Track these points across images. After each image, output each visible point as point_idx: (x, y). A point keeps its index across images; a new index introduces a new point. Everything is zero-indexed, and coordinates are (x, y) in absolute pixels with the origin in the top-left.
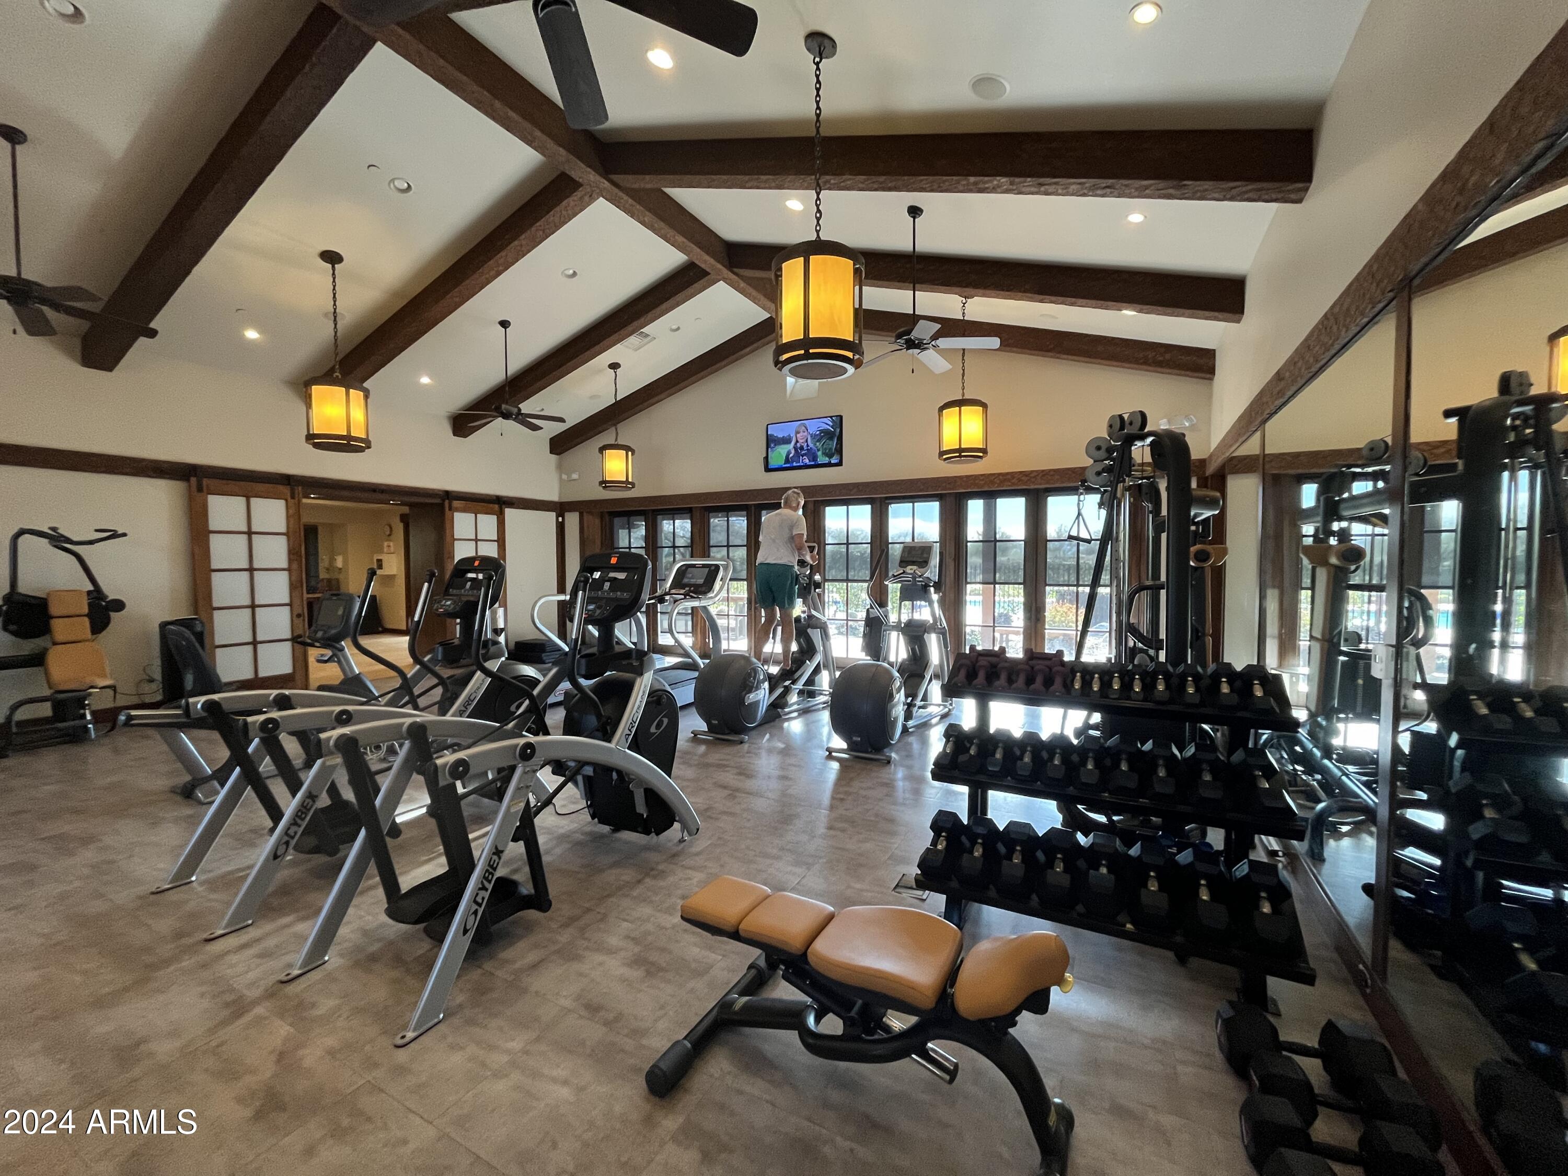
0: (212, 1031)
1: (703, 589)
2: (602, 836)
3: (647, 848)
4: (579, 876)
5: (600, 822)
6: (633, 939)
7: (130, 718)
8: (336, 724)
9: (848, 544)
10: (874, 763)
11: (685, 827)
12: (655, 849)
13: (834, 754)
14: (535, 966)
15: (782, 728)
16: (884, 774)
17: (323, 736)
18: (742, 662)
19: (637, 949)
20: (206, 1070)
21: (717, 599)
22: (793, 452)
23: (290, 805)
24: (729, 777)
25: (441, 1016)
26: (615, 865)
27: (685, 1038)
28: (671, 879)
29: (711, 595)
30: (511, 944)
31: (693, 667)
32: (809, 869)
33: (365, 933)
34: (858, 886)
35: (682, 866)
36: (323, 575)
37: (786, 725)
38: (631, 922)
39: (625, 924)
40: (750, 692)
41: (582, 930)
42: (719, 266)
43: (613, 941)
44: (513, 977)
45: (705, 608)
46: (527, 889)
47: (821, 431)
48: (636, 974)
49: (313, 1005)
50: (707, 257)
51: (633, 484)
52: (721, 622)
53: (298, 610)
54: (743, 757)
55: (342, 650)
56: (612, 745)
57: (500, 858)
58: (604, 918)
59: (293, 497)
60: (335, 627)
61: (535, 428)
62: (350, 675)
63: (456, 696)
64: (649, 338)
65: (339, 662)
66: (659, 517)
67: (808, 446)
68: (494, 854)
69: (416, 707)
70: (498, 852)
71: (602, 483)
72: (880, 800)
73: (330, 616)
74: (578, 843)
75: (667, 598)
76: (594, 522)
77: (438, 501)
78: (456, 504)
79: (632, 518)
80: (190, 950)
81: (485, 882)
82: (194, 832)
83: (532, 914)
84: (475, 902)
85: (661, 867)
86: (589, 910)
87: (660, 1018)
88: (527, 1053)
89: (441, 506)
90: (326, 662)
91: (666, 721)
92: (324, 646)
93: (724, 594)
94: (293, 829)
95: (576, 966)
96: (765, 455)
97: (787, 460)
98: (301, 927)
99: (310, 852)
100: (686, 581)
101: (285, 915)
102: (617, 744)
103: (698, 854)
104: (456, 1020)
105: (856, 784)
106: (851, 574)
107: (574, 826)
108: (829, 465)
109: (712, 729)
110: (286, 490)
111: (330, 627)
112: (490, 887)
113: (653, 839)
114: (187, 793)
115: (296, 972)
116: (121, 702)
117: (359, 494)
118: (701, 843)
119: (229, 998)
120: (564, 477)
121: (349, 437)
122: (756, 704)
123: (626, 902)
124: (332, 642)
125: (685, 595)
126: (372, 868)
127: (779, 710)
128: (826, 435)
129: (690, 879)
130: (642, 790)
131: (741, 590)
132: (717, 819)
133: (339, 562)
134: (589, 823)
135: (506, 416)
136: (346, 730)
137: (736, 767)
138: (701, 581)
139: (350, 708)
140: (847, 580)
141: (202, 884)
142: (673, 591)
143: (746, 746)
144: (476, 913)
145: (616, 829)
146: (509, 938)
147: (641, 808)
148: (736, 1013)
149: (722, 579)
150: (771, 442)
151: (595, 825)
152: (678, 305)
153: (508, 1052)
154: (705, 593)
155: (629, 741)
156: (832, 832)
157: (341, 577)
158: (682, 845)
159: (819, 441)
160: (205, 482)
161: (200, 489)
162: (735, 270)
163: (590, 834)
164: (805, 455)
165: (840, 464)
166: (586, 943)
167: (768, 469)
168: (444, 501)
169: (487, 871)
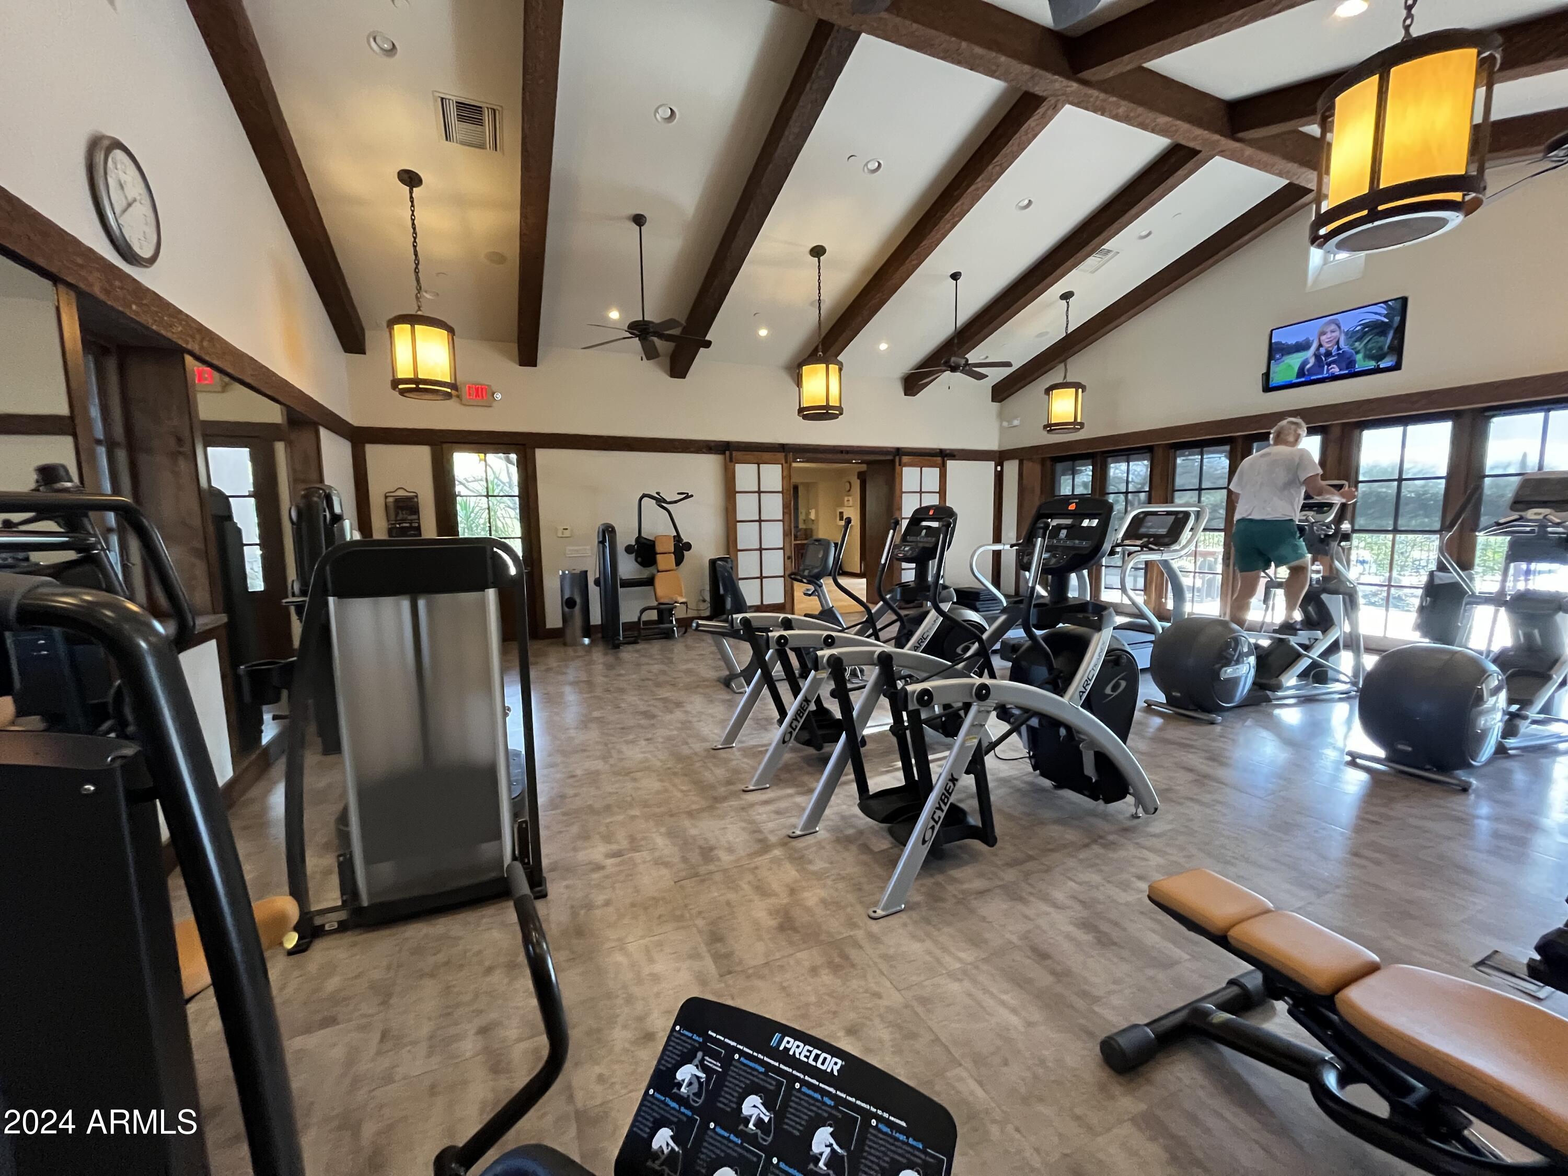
0: (751, 856)
1: (1166, 540)
2: (1043, 790)
3: (1093, 814)
4: (1023, 822)
5: (1042, 774)
6: (1081, 902)
7: (698, 625)
8: (823, 646)
9: (1400, 480)
10: (1437, 786)
11: (1139, 802)
12: (1105, 817)
13: (1358, 761)
14: (981, 893)
15: (1271, 715)
16: (1456, 803)
17: (819, 653)
18: (1220, 628)
19: (1085, 913)
20: (749, 882)
21: (1183, 553)
22: (1312, 361)
23: (792, 706)
24: (1195, 760)
25: (903, 906)
26: (1059, 821)
27: (1147, 1025)
28: (1122, 853)
29: (1176, 547)
30: (959, 866)
31: (1150, 629)
32: (1319, 896)
33: (843, 818)
34: (1402, 940)
35: (1137, 844)
36: (801, 526)
37: (1277, 712)
38: (1080, 884)
39: (1071, 884)
40: (1228, 664)
41: (1027, 875)
42: (1216, 137)
43: (1059, 895)
44: (961, 896)
45: (1166, 561)
46: (974, 820)
47: (1365, 325)
48: (1085, 937)
49: (810, 862)
50: (1198, 132)
51: (1082, 425)
52: (1186, 581)
53: (788, 554)
54: (1214, 740)
55: (821, 586)
56: (1065, 700)
57: (954, 785)
58: (1048, 870)
59: (786, 462)
60: (817, 567)
61: (981, 377)
62: (826, 608)
63: (910, 634)
64: (1110, 255)
65: (819, 596)
66: (1110, 460)
67: (1339, 349)
68: (950, 780)
69: (878, 639)
70: (953, 780)
71: (1045, 427)
72: (1449, 838)
73: (813, 558)
74: (1019, 790)
75: (1119, 549)
76: (1033, 469)
77: (890, 457)
78: (905, 459)
79: (1078, 462)
80: (734, 794)
81: (942, 804)
82: (734, 713)
83: (977, 844)
84: (933, 818)
85: (1111, 838)
86: (1031, 858)
87: (1114, 992)
88: (977, 968)
89: (893, 461)
90: (810, 595)
91: (1123, 684)
92: (809, 583)
93: (1192, 547)
94: (795, 723)
95: (1020, 907)
96: (1264, 371)
97: (1301, 373)
98: (799, 799)
99: (804, 744)
100: (1143, 530)
101: (790, 787)
102: (1071, 699)
103: (1154, 836)
104: (915, 915)
105: (1401, 809)
106: (1402, 523)
107: (1013, 773)
108: (1378, 370)
109: (1171, 701)
110: (781, 456)
111: (813, 567)
112: (945, 808)
113: (1100, 805)
114: (727, 683)
115: (798, 833)
116: (691, 614)
117: (830, 456)
118: (1158, 825)
119: (760, 837)
120: (1005, 424)
121: (827, 407)
122: (1234, 682)
123: (1071, 863)
124: (814, 579)
125: (1142, 546)
126: (849, 768)
127: (1269, 693)
128: (1378, 328)
129: (1147, 860)
130: (1092, 752)
131: (1215, 544)
132: (1180, 804)
133: (813, 516)
134: (1030, 773)
135: (954, 369)
136: (834, 651)
137: (1206, 751)
138: (1163, 531)
139: (834, 634)
140: (1396, 531)
141: (739, 749)
142: (1127, 542)
143: (1218, 729)
144: (933, 828)
145: (1059, 786)
146: (956, 859)
147: (1089, 769)
148: (1212, 1025)
149: (1192, 529)
150: (1276, 351)
151: (1036, 776)
152: (1152, 204)
153: (960, 960)
154: (1168, 545)
155: (1083, 698)
156: (1356, 860)
157: (814, 527)
158: (1136, 821)
159: (1360, 339)
160: (734, 453)
161: (731, 460)
162: (1240, 135)
163: (1031, 784)
164: (1333, 362)
165: (1397, 367)
166: (1030, 889)
167: (1268, 388)
168: (894, 457)
169: (943, 794)
